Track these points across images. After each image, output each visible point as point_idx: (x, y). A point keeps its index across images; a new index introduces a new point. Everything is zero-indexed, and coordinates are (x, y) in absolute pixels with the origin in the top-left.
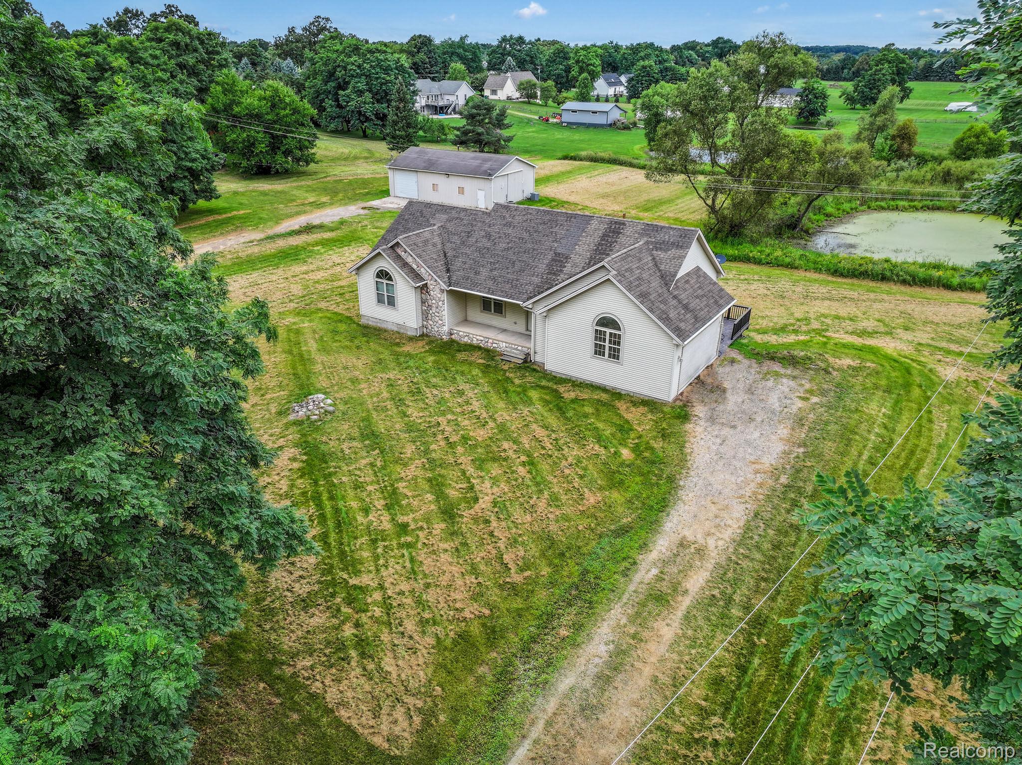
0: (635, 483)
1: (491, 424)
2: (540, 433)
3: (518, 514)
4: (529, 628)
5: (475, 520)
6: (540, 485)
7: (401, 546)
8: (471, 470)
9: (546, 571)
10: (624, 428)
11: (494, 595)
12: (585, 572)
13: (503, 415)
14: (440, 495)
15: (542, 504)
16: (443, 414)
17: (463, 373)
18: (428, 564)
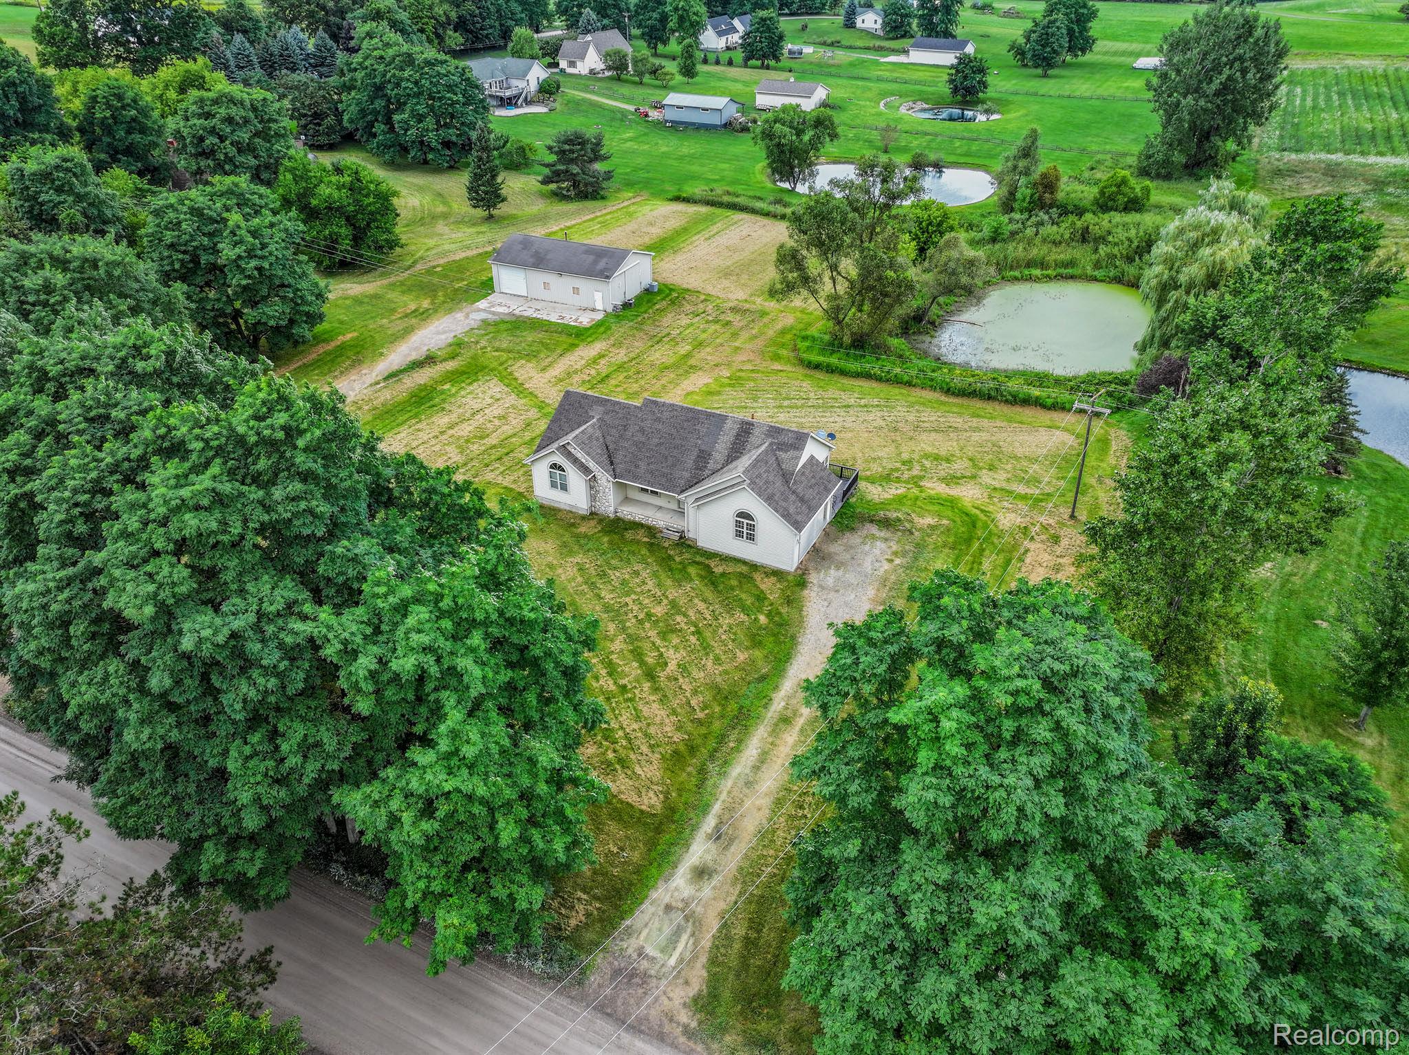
0: (769, 642)
1: (665, 601)
2: (702, 606)
3: (696, 673)
4: (712, 744)
5: (669, 678)
6: (707, 648)
7: (626, 700)
8: (658, 642)
9: (717, 709)
10: (761, 598)
11: (689, 727)
12: (741, 708)
13: (673, 593)
14: (642, 663)
15: (710, 664)
16: (627, 594)
17: (634, 553)
18: (646, 711)
